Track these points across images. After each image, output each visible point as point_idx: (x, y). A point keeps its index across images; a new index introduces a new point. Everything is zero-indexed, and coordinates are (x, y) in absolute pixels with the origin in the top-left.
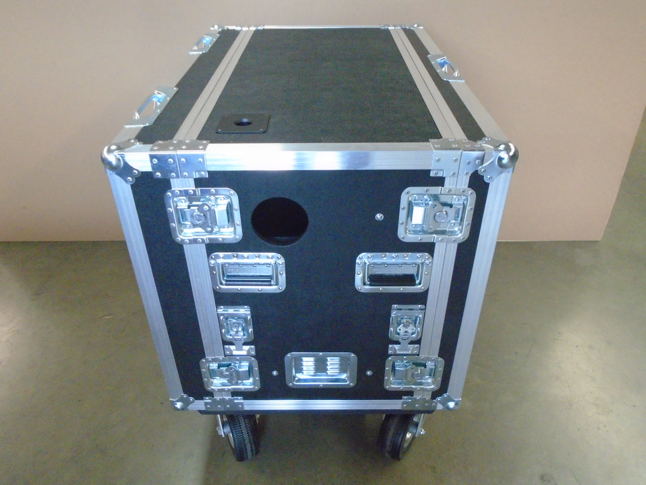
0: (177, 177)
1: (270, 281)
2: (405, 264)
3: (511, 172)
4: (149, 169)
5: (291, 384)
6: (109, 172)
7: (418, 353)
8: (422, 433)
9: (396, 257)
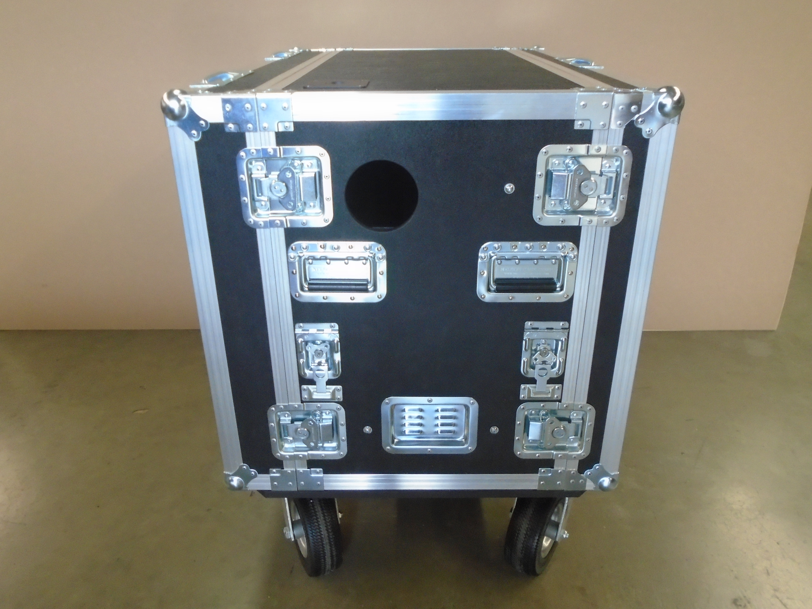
0: (255, 130)
1: (366, 285)
2: (542, 258)
3: (676, 123)
4: (220, 119)
5: (388, 448)
6: (170, 123)
7: (559, 398)
8: (565, 536)
9: (531, 247)
